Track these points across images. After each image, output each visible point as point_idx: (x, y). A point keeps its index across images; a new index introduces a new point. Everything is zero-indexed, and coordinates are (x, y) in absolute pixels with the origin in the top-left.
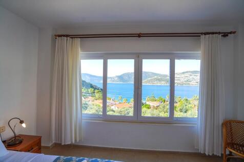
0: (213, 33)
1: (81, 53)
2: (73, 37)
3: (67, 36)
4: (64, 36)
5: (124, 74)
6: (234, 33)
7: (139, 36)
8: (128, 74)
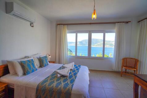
0: (121, 22)
1: (67, 31)
2: (64, 25)
3: (62, 24)
4: (61, 24)
5: (83, 41)
6: (130, 22)
7: (90, 24)
8: (85, 40)
